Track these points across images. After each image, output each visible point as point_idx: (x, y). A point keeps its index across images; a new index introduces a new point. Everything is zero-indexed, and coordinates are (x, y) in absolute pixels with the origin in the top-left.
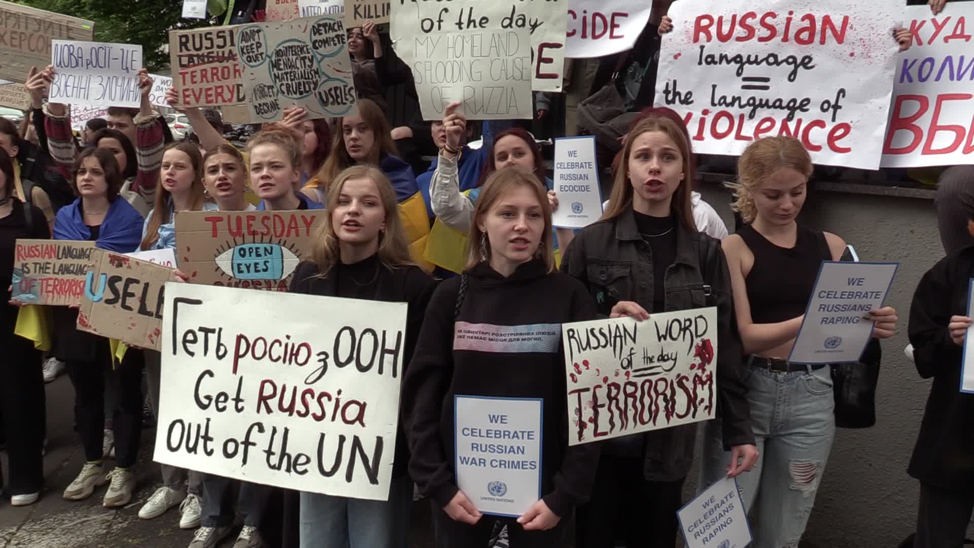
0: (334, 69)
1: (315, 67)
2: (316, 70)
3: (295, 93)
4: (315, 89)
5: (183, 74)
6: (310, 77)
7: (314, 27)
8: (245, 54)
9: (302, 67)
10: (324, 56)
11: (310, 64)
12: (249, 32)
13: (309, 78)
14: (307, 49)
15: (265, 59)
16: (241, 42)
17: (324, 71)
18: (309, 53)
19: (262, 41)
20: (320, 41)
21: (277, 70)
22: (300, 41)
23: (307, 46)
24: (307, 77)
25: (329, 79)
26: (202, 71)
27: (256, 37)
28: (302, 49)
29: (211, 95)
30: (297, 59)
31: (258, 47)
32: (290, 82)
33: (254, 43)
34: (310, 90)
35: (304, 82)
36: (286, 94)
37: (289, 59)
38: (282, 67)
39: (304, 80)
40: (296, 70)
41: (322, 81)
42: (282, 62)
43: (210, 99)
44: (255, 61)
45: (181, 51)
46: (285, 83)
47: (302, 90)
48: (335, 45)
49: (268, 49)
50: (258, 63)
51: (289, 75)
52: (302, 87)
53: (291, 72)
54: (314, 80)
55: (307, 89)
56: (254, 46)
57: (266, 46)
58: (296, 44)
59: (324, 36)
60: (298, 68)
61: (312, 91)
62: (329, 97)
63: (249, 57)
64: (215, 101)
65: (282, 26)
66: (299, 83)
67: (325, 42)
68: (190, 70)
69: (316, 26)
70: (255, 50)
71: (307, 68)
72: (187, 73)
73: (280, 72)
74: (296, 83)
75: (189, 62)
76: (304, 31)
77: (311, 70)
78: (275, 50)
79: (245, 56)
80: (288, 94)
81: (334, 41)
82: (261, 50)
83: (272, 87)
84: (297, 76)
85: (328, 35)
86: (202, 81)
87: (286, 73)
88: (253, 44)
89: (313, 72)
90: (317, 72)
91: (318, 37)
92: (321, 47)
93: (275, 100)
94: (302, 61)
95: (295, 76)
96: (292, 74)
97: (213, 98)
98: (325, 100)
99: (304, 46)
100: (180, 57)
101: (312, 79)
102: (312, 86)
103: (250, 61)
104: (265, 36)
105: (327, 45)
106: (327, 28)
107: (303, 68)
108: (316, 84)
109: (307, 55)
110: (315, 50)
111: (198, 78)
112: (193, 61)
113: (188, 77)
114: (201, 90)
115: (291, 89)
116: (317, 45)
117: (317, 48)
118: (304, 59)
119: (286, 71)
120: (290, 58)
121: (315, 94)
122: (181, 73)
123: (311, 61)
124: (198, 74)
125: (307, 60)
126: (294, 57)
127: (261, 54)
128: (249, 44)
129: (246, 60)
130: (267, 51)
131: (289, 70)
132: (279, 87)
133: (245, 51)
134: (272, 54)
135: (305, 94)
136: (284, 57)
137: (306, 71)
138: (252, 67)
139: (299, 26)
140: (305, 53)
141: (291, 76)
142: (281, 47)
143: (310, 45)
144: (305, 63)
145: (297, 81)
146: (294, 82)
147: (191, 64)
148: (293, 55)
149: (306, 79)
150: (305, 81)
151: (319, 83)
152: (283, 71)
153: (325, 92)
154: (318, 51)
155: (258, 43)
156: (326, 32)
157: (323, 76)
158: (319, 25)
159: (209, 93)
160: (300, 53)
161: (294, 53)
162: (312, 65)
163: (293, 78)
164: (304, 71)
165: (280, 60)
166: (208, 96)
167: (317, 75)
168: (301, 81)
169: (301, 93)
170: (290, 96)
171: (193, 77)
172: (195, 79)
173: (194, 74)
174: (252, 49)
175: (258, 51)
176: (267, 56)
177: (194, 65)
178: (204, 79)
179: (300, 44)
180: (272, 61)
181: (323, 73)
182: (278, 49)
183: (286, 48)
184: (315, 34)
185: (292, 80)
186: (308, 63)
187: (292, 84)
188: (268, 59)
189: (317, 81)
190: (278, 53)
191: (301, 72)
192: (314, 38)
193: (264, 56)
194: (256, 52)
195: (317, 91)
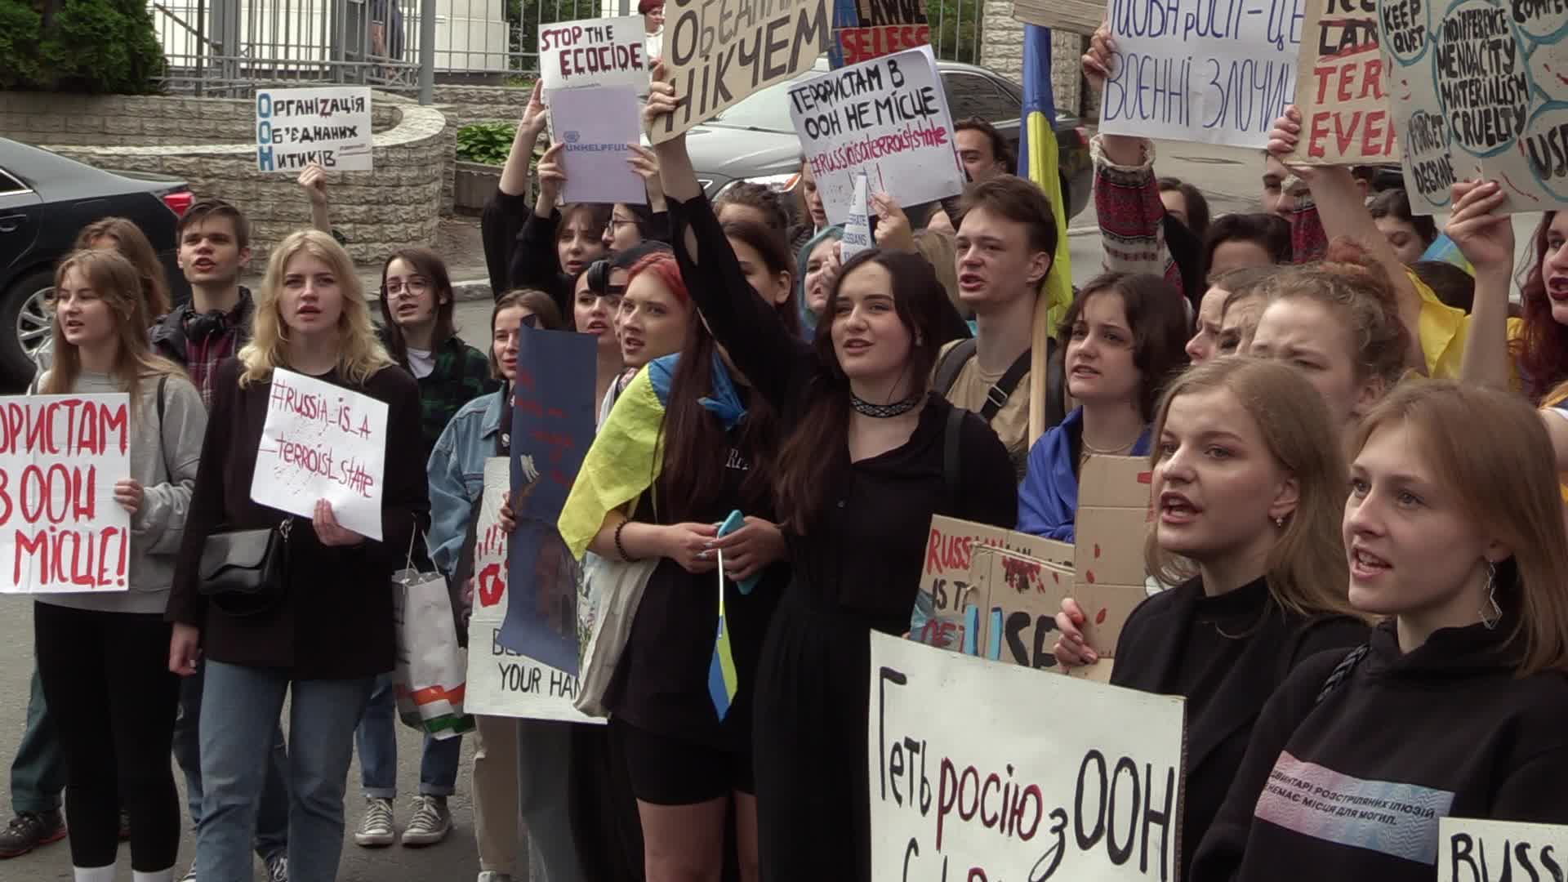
0: (1558, 75)
1: (1518, 70)
2: (1520, 78)
3: (1480, 140)
4: (1519, 129)
5: (1323, 73)
6: (1509, 97)
8: (1392, 29)
9: (1492, 71)
10: (1536, 41)
11: (1507, 61)
13: (1505, 100)
14: (1503, 22)
15: (1427, 46)
17: (1536, 80)
18: (1505, 31)
21: (1448, 74)
23: (1502, 11)
24: (1501, 97)
25: (1550, 104)
26: (1369, 65)
28: (1492, 21)
29: (1377, 133)
30: (1483, 46)
31: (1413, 14)
32: (1469, 110)
34: (1509, 133)
35: (1495, 110)
36: (1463, 142)
37: (1468, 47)
38: (1455, 67)
39: (1495, 105)
40: (1481, 78)
41: (1534, 108)
42: (1454, 55)
43: (1373, 142)
44: (1409, 49)
45: (1331, 10)
46: (1460, 110)
47: (1492, 131)
48: (1558, 9)
49: (1433, 18)
50: (1415, 53)
51: (1467, 91)
52: (1492, 124)
53: (1471, 81)
54: (1518, 105)
55: (1504, 130)
56: (1407, 9)
57: (1429, 6)
58: (1482, 5)
60: (1484, 72)
61: (1514, 134)
62: (1551, 149)
63: (1400, 37)
64: (1383, 148)
66: (1487, 112)
67: (1538, 3)
68: (1340, 62)
70: (1408, 18)
71: (1503, 72)
72: (1333, 70)
73: (1455, 81)
74: (1480, 112)
75: (1344, 41)
77: (1510, 79)
78: (1444, 20)
79: (1392, 34)
80: (1467, 143)
82: (1419, 20)
83: (1438, 121)
84: (1483, 94)
86: (1364, 93)
87: (1463, 85)
88: (1405, 4)
89: (1513, 84)
90: (1522, 85)
92: (1529, 14)
93: (1447, 156)
94: (1493, 53)
95: (1478, 92)
96: (1474, 88)
97: (1381, 140)
98: (1544, 162)
99: (1497, 12)
100: (1325, 25)
101: (1512, 102)
102: (1513, 122)
103: (1400, 49)
105: (1541, 10)
107: (1495, 73)
108: (1520, 116)
109: (1502, 37)
110: (1517, 24)
111: (1355, 87)
112: (1354, 39)
113: (1333, 80)
114: (1357, 115)
115: (1472, 129)
116: (1521, 7)
117: (1523, 19)
118: (1496, 46)
119: (1464, 78)
120: (1471, 43)
121: (1520, 144)
122: (1317, 71)
123: (1511, 54)
124: (1359, 76)
125: (1502, 51)
126: (1479, 41)
127: (1420, 30)
129: (1392, 42)
130: (1429, 23)
131: (1468, 78)
132: (1451, 122)
133: (1391, 20)
134: (1439, 33)
135: (1498, 144)
136: (1459, 41)
137: (1501, 80)
138: (1405, 63)
140: (1499, 32)
141: (1471, 92)
142: (1454, 15)
143: (1509, 10)
144: (1498, 59)
145: (1482, 108)
146: (1476, 109)
147: (1349, 45)
148: (1475, 35)
149: (1500, 102)
150: (1499, 107)
151: (1529, 114)
152: (1458, 79)
153: (1540, 137)
154: (1523, 25)
157: (1536, 95)
159: (1375, 125)
160: (1488, 30)
161: (1477, 30)
162: (1512, 64)
163: (1474, 97)
164: (1497, 80)
165: (1453, 49)
166: (1370, 133)
167: (1522, 93)
168: (1492, 106)
169: (1491, 142)
170: (1470, 147)
171: (1346, 80)
172: (1348, 88)
173: (1349, 74)
174: (1402, 16)
175: (1414, 22)
176: (1429, 36)
177: (1354, 50)
178: (1371, 88)
179: (1489, 7)
180: (1438, 52)
181: (1536, 87)
182: (1448, 19)
183: (1463, 15)
185: (1474, 103)
186: (1504, 59)
187: (1473, 112)
188: (1431, 45)
189: (1523, 107)
190: (1450, 29)
191: (1491, 84)
193: (1424, 36)
194: (1410, 26)
195: (1523, 137)
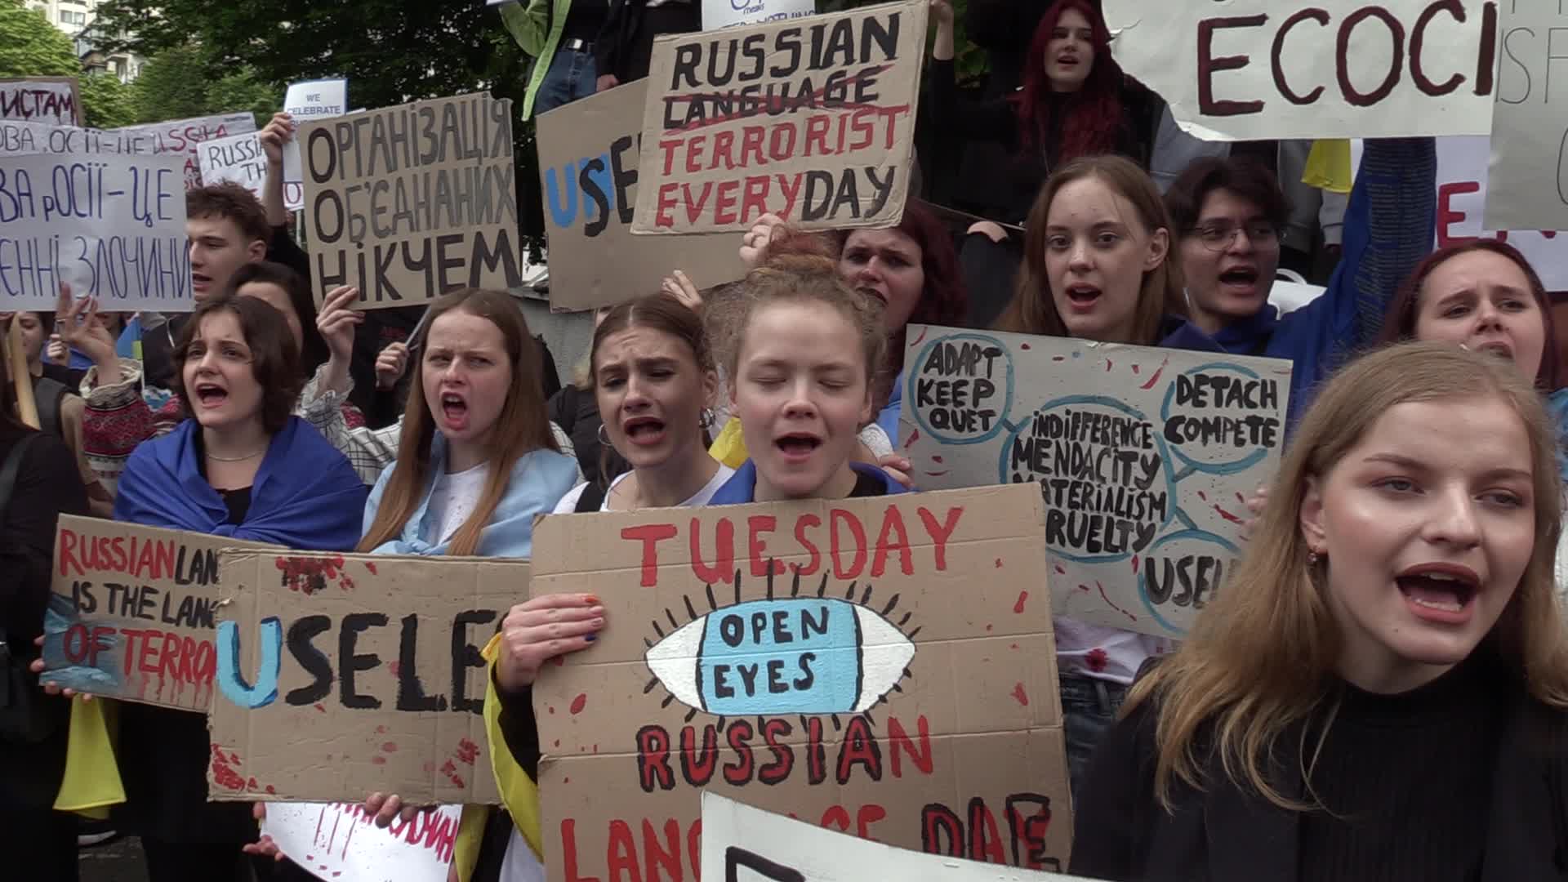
0: (1217, 507)
1: (1158, 487)
2: (1157, 497)
3: (1076, 543)
4: (1138, 546)
6: (1135, 511)
7: (1182, 380)
8: (930, 402)
9: (1115, 480)
10: (1193, 467)
11: (1144, 476)
12: (959, 349)
13: (1129, 513)
14: (1146, 436)
15: (994, 434)
16: (926, 370)
17: (1181, 505)
18: (1147, 446)
19: (997, 381)
20: (1193, 421)
21: (1030, 467)
22: (1127, 409)
23: (1146, 426)
24: (1124, 508)
25: (1193, 530)
27: (981, 366)
28: (1127, 432)
30: (1104, 452)
31: (978, 395)
32: (1065, 510)
33: (971, 380)
34: (1123, 546)
35: (1110, 520)
37: (1077, 447)
38: (1048, 463)
39: (1112, 515)
40: (1095, 483)
41: (1168, 531)
42: (1051, 451)
44: (960, 428)
47: (1100, 539)
48: (1240, 443)
49: (1015, 407)
50: (969, 435)
51: (1066, 492)
52: (1102, 532)
53: (1076, 484)
54: (1145, 523)
55: (1116, 541)
56: (969, 389)
57: (1009, 394)
58: (1114, 413)
59: (1210, 412)
60: (1103, 480)
61: (1130, 549)
62: (1177, 576)
63: (943, 413)
65: (1076, 354)
66: (1096, 521)
67: (1211, 429)
69: (1192, 379)
70: (967, 399)
71: (1132, 485)
73: (1039, 476)
74: (1085, 516)
76: (1148, 386)
77: (1143, 495)
78: (1036, 413)
79: (927, 409)
80: (1051, 543)
81: (1238, 431)
82: (985, 404)
84: (1094, 499)
85: (1224, 412)
87: (1059, 485)
88: (964, 383)
89: (1146, 501)
90: (1159, 504)
91: (1188, 410)
92: (1191, 438)
94: (1121, 464)
95: (1086, 496)
96: (1079, 491)
98: (1161, 585)
99: (1138, 425)
101: (1139, 517)
102: (1133, 537)
103: (943, 425)
104: (1010, 370)
105: (1212, 438)
106: (1226, 392)
107: (1120, 483)
108: (1146, 535)
109: (1141, 451)
110: (1168, 443)
115: (1064, 529)
116: (1180, 430)
117: (1179, 440)
118: (1129, 458)
119: (1062, 476)
120: (1085, 445)
121: (1135, 560)
123: (1151, 469)
125: (1136, 467)
126: (1098, 448)
127: (990, 413)
128: (952, 378)
130: (1007, 409)
131: (1071, 478)
133: (932, 393)
134: (1023, 424)
135: (1103, 553)
136: (1062, 440)
137: (1127, 493)
138: (945, 441)
139: (1135, 367)
140: (1136, 445)
141: (1073, 493)
142: (1060, 411)
143: (1158, 427)
144: (1127, 470)
145: (1089, 513)
146: (1079, 513)
148: (1094, 440)
149: (1119, 513)
150: (1116, 519)
151: (1158, 535)
152: (1051, 477)
153: (1166, 561)
154: (1178, 447)
155: (979, 383)
156: (1218, 404)
157: (1175, 518)
158: (1202, 380)
160: (1118, 440)
161: (1098, 435)
162: (1149, 481)
163: (1079, 500)
164: (1121, 491)
165: (1048, 444)
167: (1156, 512)
168: (1104, 515)
169: (1093, 547)
170: (1056, 549)
174: (956, 394)
175: (976, 404)
176: (1005, 423)
179: (1125, 417)
180: (1018, 442)
181: (1180, 512)
182: (1046, 413)
183: (1077, 415)
184: (1181, 400)
185: (1073, 505)
186: (1137, 470)
187: (1072, 515)
188: (1005, 433)
189: (1153, 526)
190: (1044, 424)
191: (1110, 490)
192: (1175, 410)
193: (992, 421)
194: (969, 405)
195: (1142, 555)
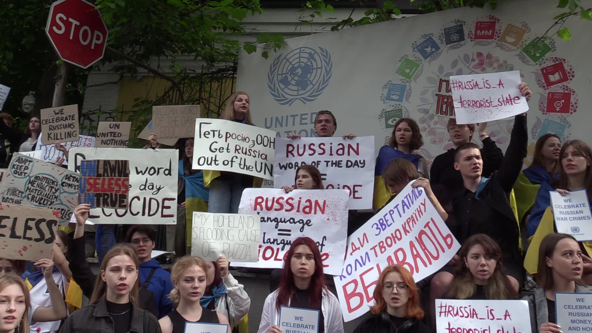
0: (68, 200)
1: (57, 194)
3: (36, 202)
4: (50, 205)
6: (51, 198)
7: (67, 175)
9: (48, 191)
10: (65, 192)
11: (54, 192)
12: (24, 159)
13: (49, 198)
14: (57, 184)
15: (26, 177)
16: (16, 162)
17: (61, 198)
18: (57, 186)
19: (30, 167)
20: (67, 183)
21: (31, 185)
22: (54, 178)
23: (57, 182)
24: (49, 197)
25: (62, 203)
27: (27, 164)
28: (53, 182)
31: (25, 169)
32: (36, 195)
33: (24, 166)
34: (47, 204)
35: (45, 199)
36: (30, 200)
37: (42, 183)
38: (35, 185)
40: (44, 191)
41: (57, 203)
42: (36, 183)
44: (19, 175)
46: (33, 194)
47: (42, 202)
48: (75, 189)
49: (32, 173)
51: (37, 192)
53: (40, 191)
54: (52, 200)
55: (45, 203)
56: (23, 167)
57: (31, 171)
58: (51, 178)
59: (71, 182)
60: (46, 191)
63: (17, 171)
65: (47, 165)
66: (42, 199)
67: (70, 185)
69: (69, 175)
70: (22, 169)
71: (52, 193)
73: (33, 188)
74: (39, 197)
76: (60, 175)
77: (53, 195)
78: (36, 175)
79: (13, 170)
81: (75, 187)
82: (26, 171)
83: (22, 193)
84: (42, 194)
85: (73, 183)
87: (36, 190)
88: (22, 166)
89: (54, 197)
90: (56, 197)
91: (67, 181)
92: (66, 186)
93: (20, 200)
95: (41, 193)
96: (40, 192)
102: (49, 203)
103: (16, 173)
104: (33, 166)
105: (70, 187)
106: (75, 179)
108: (52, 203)
109: (55, 187)
110: (61, 186)
115: (35, 199)
116: (64, 184)
117: (63, 186)
118: (52, 187)
119: (37, 188)
120: (44, 183)
121: (48, 208)
123: (56, 191)
126: (46, 184)
127: (25, 173)
128: (21, 165)
130: (30, 173)
131: (39, 189)
132: (27, 195)
133: (15, 167)
134: (32, 176)
135: (42, 205)
136: (39, 181)
138: (15, 177)
139: (58, 171)
140: (54, 185)
141: (38, 192)
142: (40, 176)
143: (60, 183)
144: (51, 190)
145: (41, 197)
148: (46, 182)
149: (47, 198)
151: (55, 203)
152: (35, 188)
155: (27, 167)
156: (73, 181)
158: (71, 176)
160: (51, 184)
162: (55, 193)
164: (49, 194)
165: (36, 181)
167: (55, 199)
169: (40, 203)
170: (32, 202)
174: (20, 168)
175: (24, 171)
176: (28, 176)
179: (54, 179)
180: (30, 180)
181: (60, 200)
182: (38, 175)
183: (43, 177)
184: (66, 179)
185: (38, 194)
186: (53, 190)
187: (37, 197)
188: (28, 178)
189: (54, 201)
190: (36, 177)
191: (46, 193)
192: (64, 180)
193: (26, 175)
194: (22, 171)
